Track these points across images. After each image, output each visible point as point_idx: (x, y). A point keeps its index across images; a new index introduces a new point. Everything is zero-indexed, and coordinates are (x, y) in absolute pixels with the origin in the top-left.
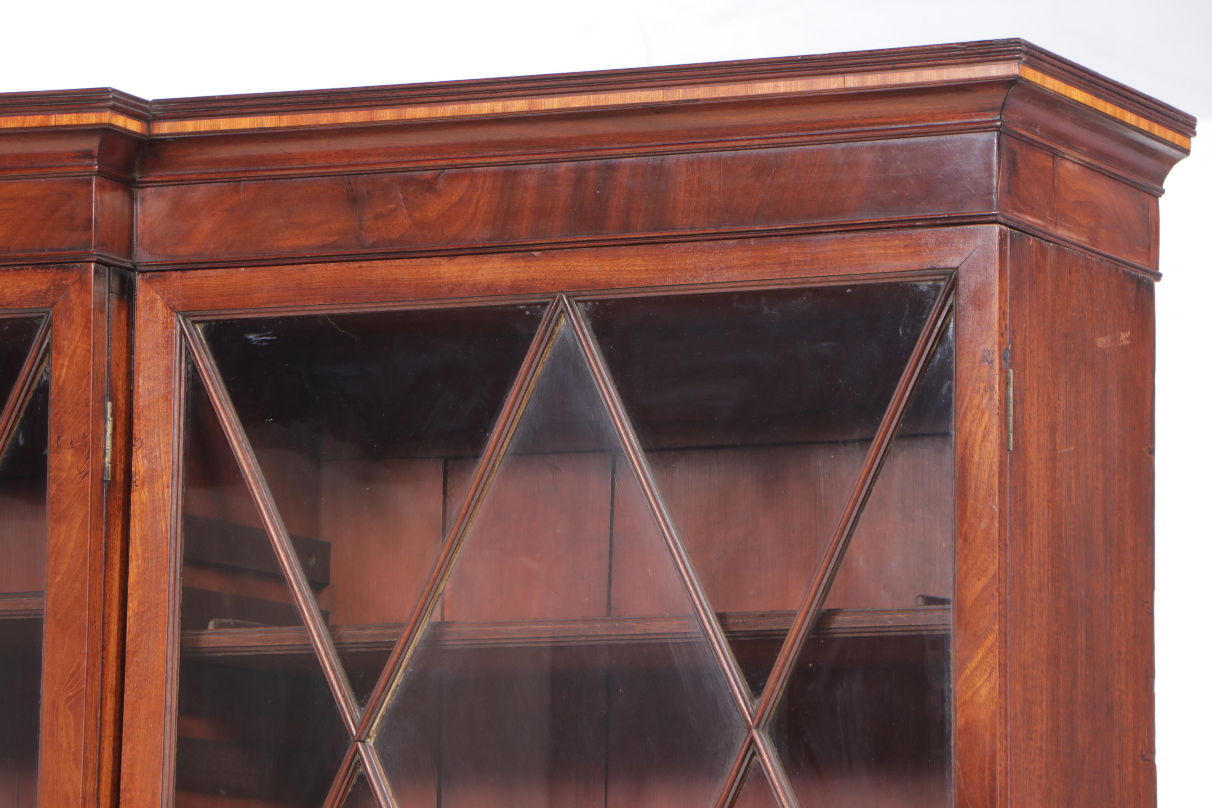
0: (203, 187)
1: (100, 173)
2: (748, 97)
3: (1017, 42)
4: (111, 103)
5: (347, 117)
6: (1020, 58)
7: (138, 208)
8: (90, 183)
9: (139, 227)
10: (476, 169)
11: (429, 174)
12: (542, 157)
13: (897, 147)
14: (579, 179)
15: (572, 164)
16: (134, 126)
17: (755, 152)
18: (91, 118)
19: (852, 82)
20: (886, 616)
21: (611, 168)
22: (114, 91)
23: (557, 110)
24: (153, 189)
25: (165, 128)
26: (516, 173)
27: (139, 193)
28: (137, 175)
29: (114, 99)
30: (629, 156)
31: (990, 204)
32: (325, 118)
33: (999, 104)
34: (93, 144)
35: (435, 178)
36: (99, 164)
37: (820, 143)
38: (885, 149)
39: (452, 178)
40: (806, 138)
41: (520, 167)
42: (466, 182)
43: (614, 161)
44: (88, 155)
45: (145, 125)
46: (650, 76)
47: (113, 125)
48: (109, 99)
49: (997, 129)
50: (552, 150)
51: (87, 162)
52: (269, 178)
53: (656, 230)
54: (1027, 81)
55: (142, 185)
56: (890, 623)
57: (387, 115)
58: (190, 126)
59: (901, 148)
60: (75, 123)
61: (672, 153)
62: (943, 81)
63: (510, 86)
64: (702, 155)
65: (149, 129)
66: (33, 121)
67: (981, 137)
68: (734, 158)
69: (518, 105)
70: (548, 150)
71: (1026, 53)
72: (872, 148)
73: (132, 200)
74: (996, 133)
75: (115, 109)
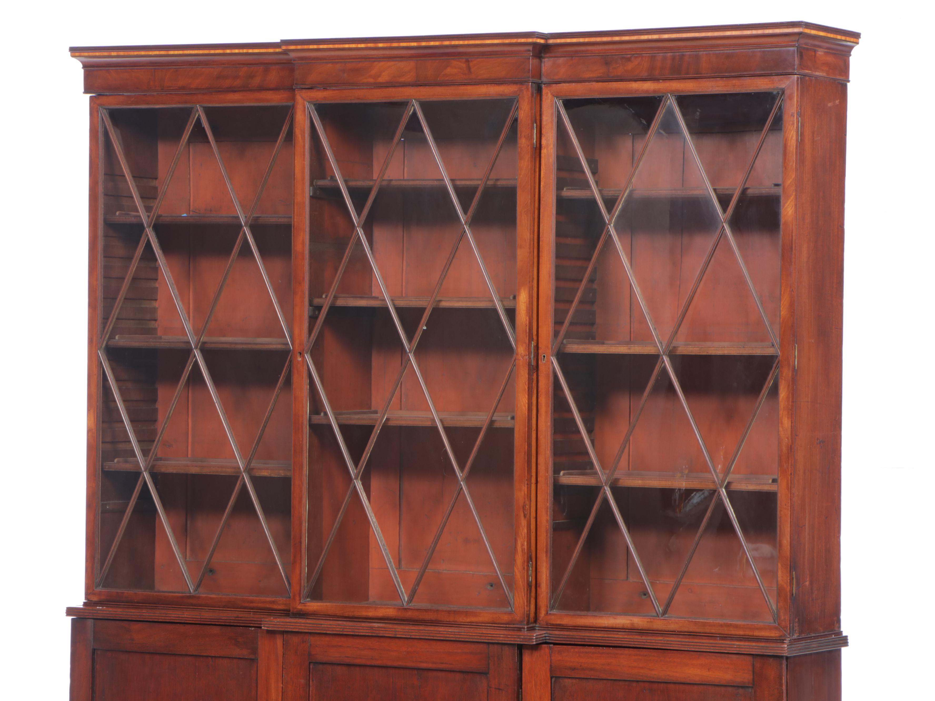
0: (562, 59)
1: (532, 56)
2: (723, 36)
3: (802, 22)
4: (536, 36)
5: (605, 39)
6: (803, 27)
7: (543, 65)
8: (529, 59)
9: (544, 70)
10: (643, 55)
11: (629, 56)
12: (663, 52)
13: (766, 51)
14: (673, 58)
15: (671, 54)
16: (542, 41)
17: (726, 51)
18: (530, 40)
19: (754, 32)
20: (763, 190)
21: (683, 55)
22: (537, 32)
23: (667, 38)
24: (547, 59)
25: (551, 41)
26: (655, 56)
27: (543, 60)
28: (543, 55)
29: (537, 34)
30: (689, 52)
31: (794, 69)
32: (598, 39)
33: (797, 40)
34: (531, 48)
35: (631, 57)
36: (532, 53)
37: (745, 49)
38: (764, 52)
39: (636, 57)
40: (741, 48)
41: (656, 54)
42: (640, 59)
43: (684, 53)
44: (529, 51)
45: (545, 40)
46: (695, 29)
47: (536, 42)
48: (535, 35)
49: (797, 46)
50: (666, 50)
51: (529, 52)
52: (581, 56)
53: (697, 74)
54: (805, 33)
55: (544, 58)
56: (764, 192)
57: (617, 39)
58: (559, 41)
59: (768, 51)
60: (525, 41)
61: (701, 51)
62: (780, 33)
63: (653, 31)
64: (710, 52)
65: (546, 42)
66: (514, 41)
67: (791, 49)
68: (719, 53)
69: (655, 37)
70: (665, 50)
71: (805, 25)
72: (760, 51)
73: (541, 62)
74: (796, 48)
75: (538, 38)
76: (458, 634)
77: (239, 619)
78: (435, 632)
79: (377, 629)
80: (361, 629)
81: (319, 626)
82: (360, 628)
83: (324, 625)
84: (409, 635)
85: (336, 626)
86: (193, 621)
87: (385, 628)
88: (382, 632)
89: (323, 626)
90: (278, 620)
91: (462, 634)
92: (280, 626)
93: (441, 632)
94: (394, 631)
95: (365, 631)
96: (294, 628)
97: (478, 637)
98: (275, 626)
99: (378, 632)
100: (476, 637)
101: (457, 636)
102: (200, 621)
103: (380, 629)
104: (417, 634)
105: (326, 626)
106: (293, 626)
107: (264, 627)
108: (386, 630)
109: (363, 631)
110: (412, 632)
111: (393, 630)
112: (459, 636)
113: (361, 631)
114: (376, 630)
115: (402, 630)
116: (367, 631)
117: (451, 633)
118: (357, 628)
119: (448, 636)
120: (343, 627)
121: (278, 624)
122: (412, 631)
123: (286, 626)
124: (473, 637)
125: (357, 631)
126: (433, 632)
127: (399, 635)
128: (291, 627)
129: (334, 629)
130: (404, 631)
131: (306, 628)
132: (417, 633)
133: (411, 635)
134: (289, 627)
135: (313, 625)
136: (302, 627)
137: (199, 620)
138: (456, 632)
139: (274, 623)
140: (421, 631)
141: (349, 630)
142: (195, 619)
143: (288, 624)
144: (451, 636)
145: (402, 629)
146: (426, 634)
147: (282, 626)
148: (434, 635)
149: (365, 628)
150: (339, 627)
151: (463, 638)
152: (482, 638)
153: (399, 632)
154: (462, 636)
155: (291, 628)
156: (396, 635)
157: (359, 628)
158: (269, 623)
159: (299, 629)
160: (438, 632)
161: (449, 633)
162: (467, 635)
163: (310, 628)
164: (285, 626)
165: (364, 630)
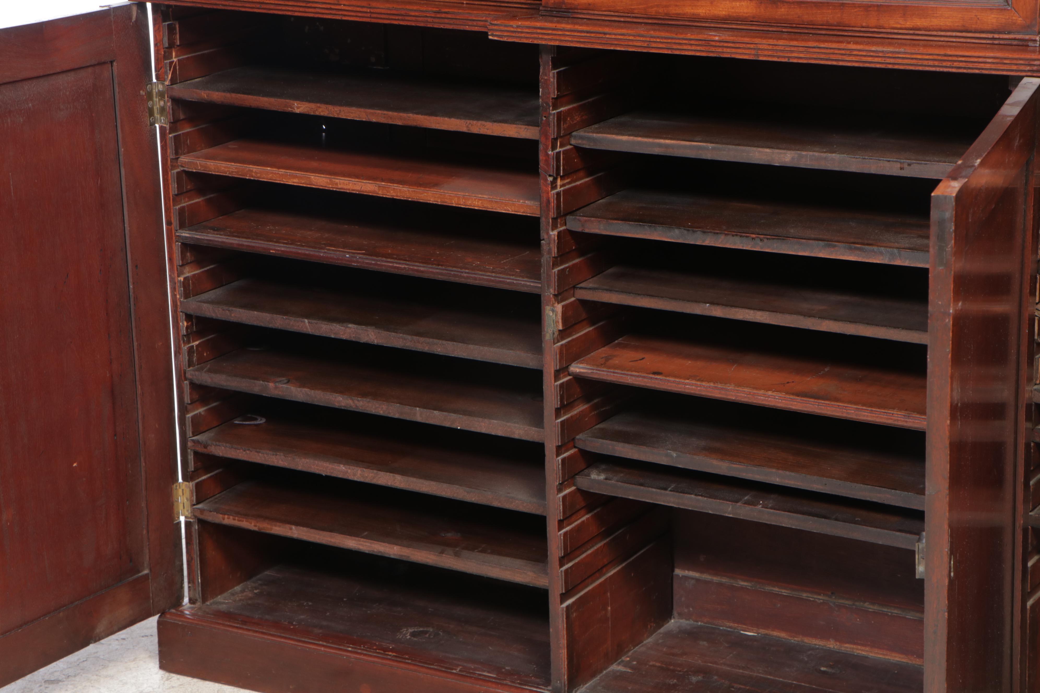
76: (890, 55)
77: (443, 16)
78: (843, 52)
79: (718, 44)
80: (686, 44)
81: (601, 36)
82: (684, 42)
83: (610, 34)
84: (785, 57)
85: (634, 36)
86: (356, 16)
87: (733, 43)
88: (729, 50)
89: (607, 36)
90: (520, 23)
91: (900, 56)
92: (523, 35)
93: (855, 53)
94: (755, 49)
95: (693, 48)
96: (551, 40)
97: (936, 63)
98: (514, 35)
99: (720, 50)
100: (931, 63)
101: (888, 61)
102: (371, 17)
103: (726, 45)
104: (802, 55)
105: (613, 37)
106: (548, 34)
107: (492, 35)
108: (737, 45)
109: (689, 48)
110: (792, 52)
111: (752, 46)
112: (892, 61)
113: (685, 47)
114: (715, 46)
115: (770, 47)
116: (698, 48)
117: (877, 55)
118: (677, 41)
119: (870, 59)
120: (648, 39)
121: (519, 30)
122: (793, 49)
123: (536, 36)
124: (926, 63)
125: (679, 47)
126: (836, 52)
127: (765, 56)
128: (546, 37)
129: (631, 43)
130: (775, 48)
131: (575, 40)
132: (801, 52)
133: (789, 57)
134: (540, 36)
135: (588, 35)
136: (567, 38)
137: (369, 15)
138: (888, 52)
139: (512, 29)
140: (811, 50)
141: (661, 46)
142: (360, 14)
143: (539, 31)
144: (876, 60)
145: (769, 45)
146: (823, 56)
147: (528, 35)
148: (840, 57)
149: (692, 42)
150: (641, 39)
151: (903, 64)
152: (944, 64)
153: (762, 49)
154: (900, 61)
155: (546, 39)
156: (758, 55)
157: (681, 42)
158: (502, 28)
159: (561, 41)
160: (848, 52)
161: (872, 54)
162: (912, 59)
163: (582, 40)
164: (532, 36)
165: (691, 45)
